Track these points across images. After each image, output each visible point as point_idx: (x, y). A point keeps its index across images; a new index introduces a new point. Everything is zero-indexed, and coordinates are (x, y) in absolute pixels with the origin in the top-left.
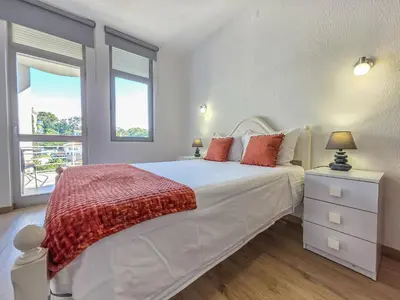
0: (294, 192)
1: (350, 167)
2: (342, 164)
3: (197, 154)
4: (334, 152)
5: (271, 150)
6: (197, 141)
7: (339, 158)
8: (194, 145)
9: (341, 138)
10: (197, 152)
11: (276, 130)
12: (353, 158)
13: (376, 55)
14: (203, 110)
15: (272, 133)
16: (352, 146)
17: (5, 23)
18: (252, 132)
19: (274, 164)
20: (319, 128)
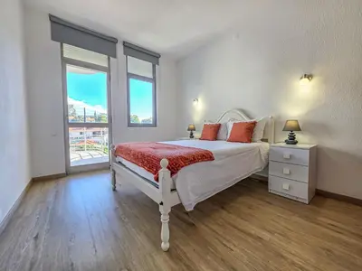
0: (263, 158)
2: (292, 141)
3: (192, 136)
4: (288, 133)
5: (248, 132)
6: (192, 126)
7: (291, 136)
8: (189, 130)
9: (292, 124)
10: (192, 134)
11: (251, 119)
12: (298, 136)
13: (313, 73)
14: (195, 103)
15: (248, 120)
16: (298, 129)
17: (59, 44)
18: (234, 119)
19: (250, 141)
20: (279, 117)
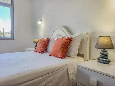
1: (110, 61)
2: (105, 59)
7: (103, 54)
9: (104, 41)
16: (111, 47)
